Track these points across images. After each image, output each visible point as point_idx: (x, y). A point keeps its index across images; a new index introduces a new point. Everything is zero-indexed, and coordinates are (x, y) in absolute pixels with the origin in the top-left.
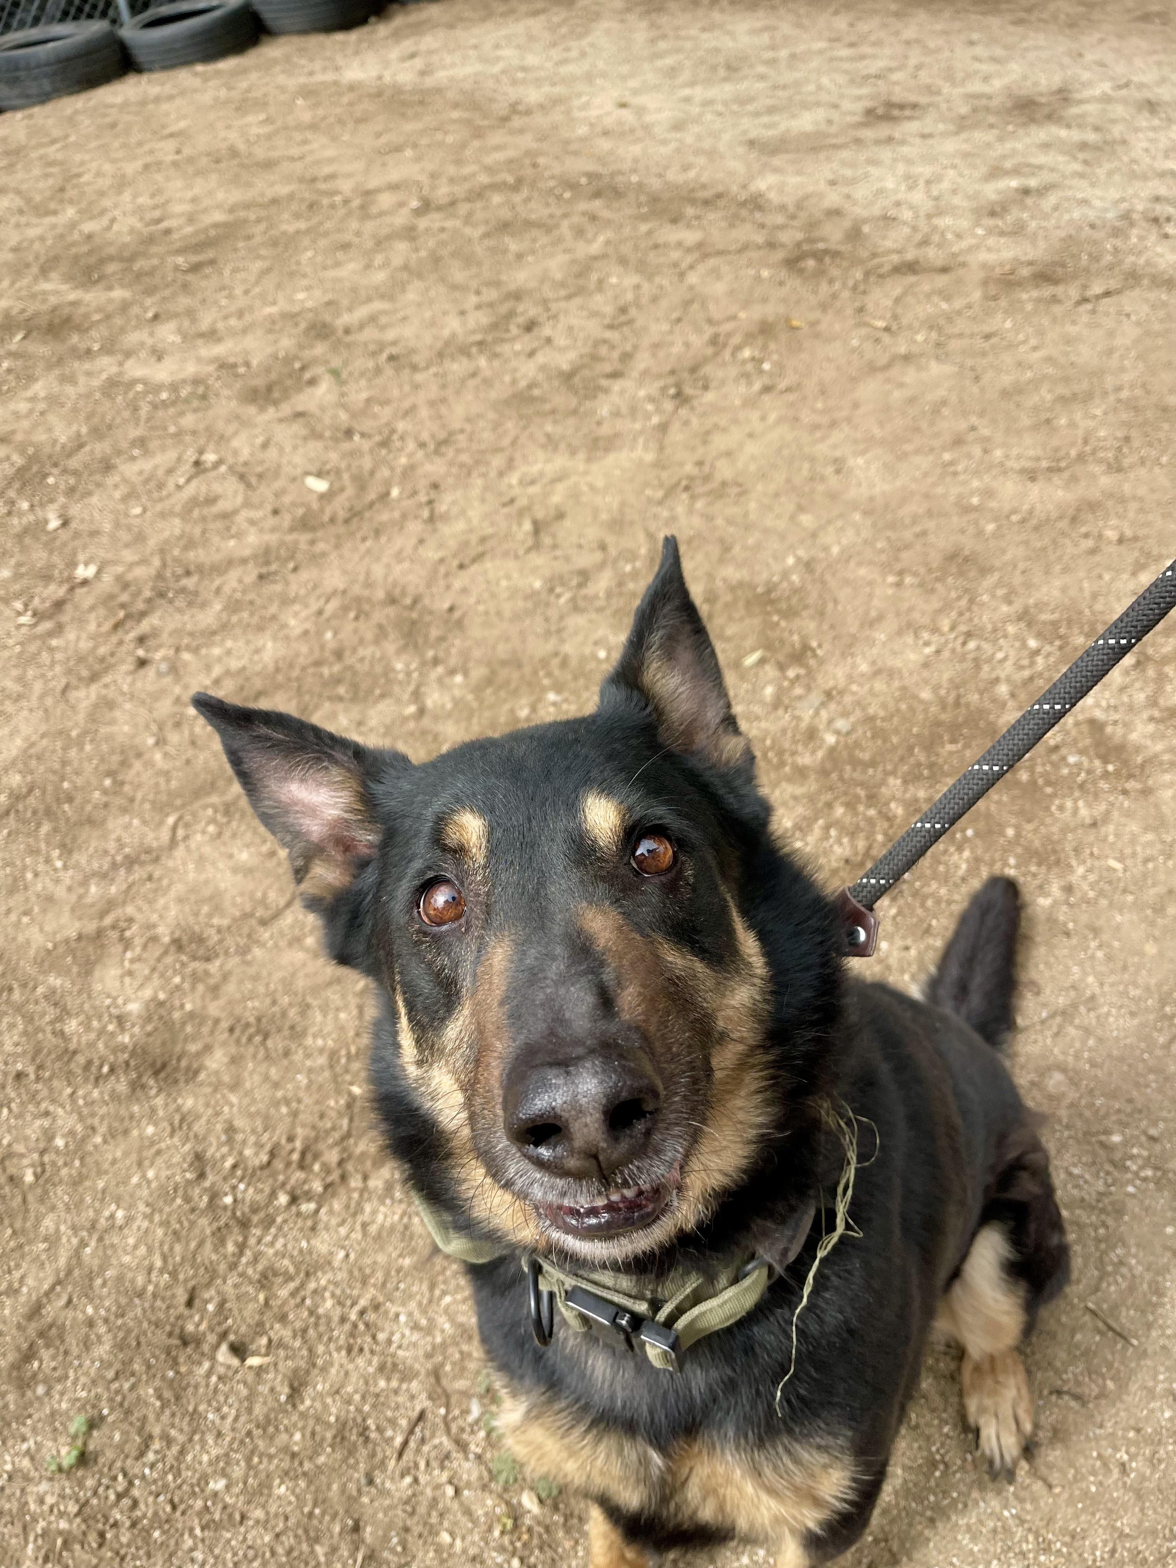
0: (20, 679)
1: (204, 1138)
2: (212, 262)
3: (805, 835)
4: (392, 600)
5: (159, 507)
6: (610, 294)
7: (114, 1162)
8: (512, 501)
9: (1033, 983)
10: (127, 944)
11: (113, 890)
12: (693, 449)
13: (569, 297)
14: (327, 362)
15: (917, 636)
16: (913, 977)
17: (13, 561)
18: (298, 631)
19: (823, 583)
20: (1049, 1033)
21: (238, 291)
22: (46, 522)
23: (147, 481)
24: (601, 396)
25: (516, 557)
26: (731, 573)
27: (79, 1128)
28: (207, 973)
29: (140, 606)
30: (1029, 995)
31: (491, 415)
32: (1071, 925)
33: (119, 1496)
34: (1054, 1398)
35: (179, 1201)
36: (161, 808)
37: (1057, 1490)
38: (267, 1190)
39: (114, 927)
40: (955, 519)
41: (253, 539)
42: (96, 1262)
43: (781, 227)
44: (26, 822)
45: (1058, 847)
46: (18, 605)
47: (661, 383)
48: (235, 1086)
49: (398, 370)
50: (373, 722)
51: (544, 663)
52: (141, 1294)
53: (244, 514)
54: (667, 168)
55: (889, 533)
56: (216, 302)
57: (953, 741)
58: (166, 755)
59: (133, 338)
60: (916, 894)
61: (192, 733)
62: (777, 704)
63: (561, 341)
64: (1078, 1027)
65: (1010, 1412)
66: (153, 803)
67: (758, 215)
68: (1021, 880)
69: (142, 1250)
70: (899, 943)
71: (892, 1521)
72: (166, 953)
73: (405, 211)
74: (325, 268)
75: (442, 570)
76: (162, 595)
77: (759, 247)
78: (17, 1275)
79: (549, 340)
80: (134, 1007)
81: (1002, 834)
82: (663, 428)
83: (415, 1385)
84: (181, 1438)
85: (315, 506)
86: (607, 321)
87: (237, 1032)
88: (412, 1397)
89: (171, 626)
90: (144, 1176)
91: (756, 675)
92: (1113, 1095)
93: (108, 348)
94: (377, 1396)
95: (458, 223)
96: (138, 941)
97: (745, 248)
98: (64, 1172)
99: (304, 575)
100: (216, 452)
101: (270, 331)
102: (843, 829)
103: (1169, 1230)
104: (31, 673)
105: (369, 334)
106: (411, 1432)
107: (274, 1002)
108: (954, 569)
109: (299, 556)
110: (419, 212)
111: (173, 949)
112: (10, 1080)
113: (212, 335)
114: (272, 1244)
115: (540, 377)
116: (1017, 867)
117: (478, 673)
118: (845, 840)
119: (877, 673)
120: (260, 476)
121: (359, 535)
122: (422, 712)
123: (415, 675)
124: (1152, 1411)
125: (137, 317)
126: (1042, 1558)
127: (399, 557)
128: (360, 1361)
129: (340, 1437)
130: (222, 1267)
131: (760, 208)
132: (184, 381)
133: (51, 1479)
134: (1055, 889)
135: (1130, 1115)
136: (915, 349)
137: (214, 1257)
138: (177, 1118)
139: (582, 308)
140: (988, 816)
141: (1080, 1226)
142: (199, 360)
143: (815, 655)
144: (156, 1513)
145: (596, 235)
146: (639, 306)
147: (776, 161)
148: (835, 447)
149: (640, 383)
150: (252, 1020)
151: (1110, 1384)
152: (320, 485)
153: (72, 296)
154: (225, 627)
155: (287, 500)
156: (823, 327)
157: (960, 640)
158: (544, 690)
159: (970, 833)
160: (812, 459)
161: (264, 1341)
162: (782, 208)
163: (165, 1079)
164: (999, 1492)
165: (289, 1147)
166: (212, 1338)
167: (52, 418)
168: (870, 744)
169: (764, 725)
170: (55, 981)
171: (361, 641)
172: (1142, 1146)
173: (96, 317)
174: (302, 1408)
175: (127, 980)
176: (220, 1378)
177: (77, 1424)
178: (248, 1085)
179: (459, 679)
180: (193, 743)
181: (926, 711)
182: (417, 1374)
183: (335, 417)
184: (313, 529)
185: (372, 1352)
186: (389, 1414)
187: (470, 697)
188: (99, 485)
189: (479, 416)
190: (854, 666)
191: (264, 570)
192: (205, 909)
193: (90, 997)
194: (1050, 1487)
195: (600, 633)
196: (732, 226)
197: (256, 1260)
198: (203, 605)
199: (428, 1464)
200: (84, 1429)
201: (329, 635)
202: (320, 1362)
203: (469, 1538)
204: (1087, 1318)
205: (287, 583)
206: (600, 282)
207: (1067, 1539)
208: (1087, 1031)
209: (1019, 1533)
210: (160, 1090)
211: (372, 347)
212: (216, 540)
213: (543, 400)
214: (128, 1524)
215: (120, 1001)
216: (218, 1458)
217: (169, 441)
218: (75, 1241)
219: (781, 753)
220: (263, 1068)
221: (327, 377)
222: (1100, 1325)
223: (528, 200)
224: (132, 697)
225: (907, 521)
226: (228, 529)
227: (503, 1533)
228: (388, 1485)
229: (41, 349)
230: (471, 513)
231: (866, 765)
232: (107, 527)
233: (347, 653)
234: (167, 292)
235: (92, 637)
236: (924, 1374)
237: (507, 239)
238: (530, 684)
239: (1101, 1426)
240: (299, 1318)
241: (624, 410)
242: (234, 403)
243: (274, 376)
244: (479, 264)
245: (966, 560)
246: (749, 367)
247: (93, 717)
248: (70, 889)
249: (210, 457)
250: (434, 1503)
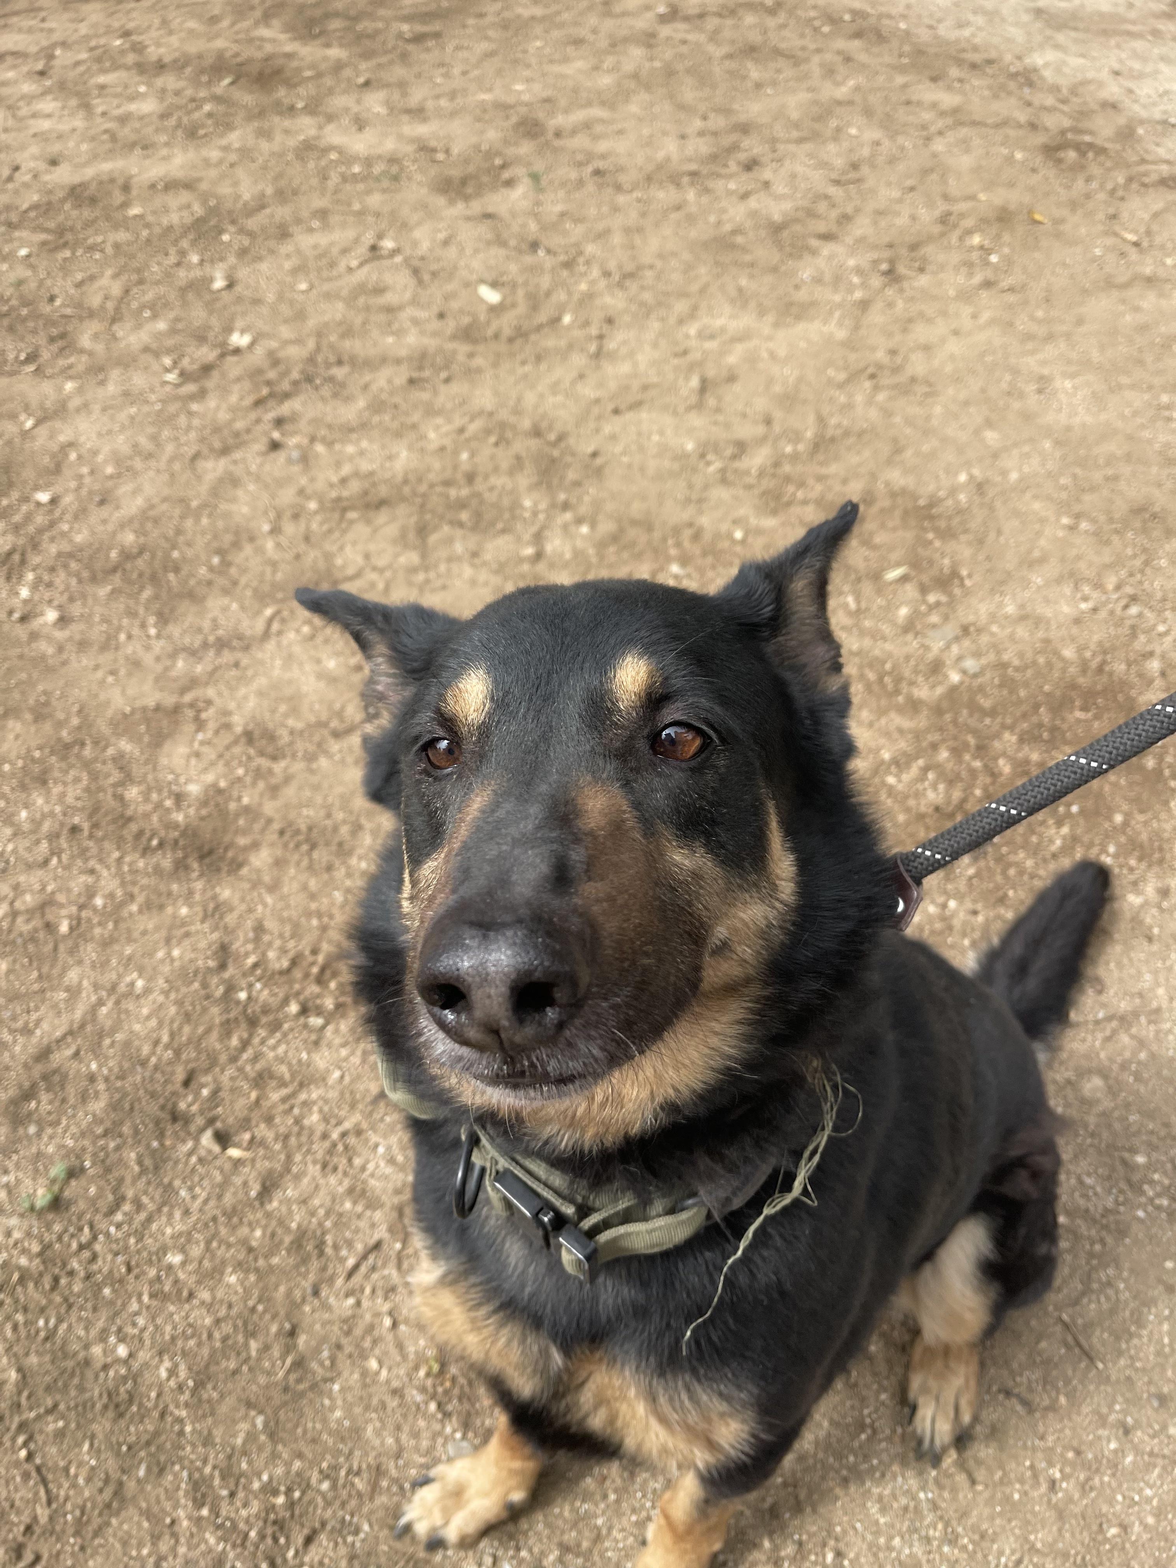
0: (154, 438)
1: (233, 931)
2: (437, 35)
3: (901, 771)
4: (537, 432)
5: (326, 287)
6: (845, 144)
7: (144, 933)
8: (685, 353)
9: (1098, 980)
10: (200, 725)
11: (199, 669)
12: (890, 335)
13: (800, 141)
14: (529, 164)
15: (1076, 587)
16: (974, 944)
17: (172, 315)
18: (433, 446)
19: (992, 509)
20: (1100, 1036)
21: (456, 71)
22: (211, 280)
23: (319, 257)
24: (807, 258)
25: (675, 413)
26: (896, 477)
27: (119, 893)
28: (270, 771)
29: (286, 386)
30: (1090, 992)
31: (686, 256)
32: (1156, 931)
33: (81, 1247)
34: (1001, 1397)
35: (196, 985)
36: (262, 598)
37: (980, 1488)
38: (281, 995)
39: (192, 705)
40: (1154, 470)
41: (412, 339)
42: (108, 1024)
43: (1049, 110)
44: (130, 582)
45: (1166, 846)
46: (167, 361)
47: (875, 255)
48: (273, 888)
49: (600, 186)
50: (488, 556)
51: (676, 531)
52: (143, 1063)
53: (410, 312)
54: (940, 21)
55: (1078, 471)
56: (431, 78)
57: (1085, 709)
58: (278, 545)
59: (339, 101)
60: (999, 859)
61: (308, 528)
62: (909, 627)
63: (780, 188)
64: (1133, 1037)
65: (952, 1401)
66: (255, 590)
67: (1027, 90)
68: (1116, 871)
69: (153, 1023)
70: (969, 905)
71: (806, 1470)
72: (236, 742)
73: (649, 15)
74: (551, 62)
75: (596, 410)
76: (309, 379)
77: (1020, 126)
78: (34, 1016)
79: (767, 184)
80: (194, 789)
81: (1109, 818)
82: (864, 305)
83: (378, 1215)
84: (151, 1207)
85: (482, 317)
86: (834, 176)
87: (287, 837)
88: (373, 1226)
89: (310, 414)
90: (169, 954)
91: (895, 593)
92: (1150, 1115)
93: (312, 109)
94: (341, 1215)
95: (702, 38)
96: (211, 726)
97: (1004, 123)
98: (97, 931)
99: (457, 388)
100: (395, 239)
101: (479, 120)
102: (942, 774)
103: (1169, 1265)
104: (166, 433)
105: (580, 142)
106: (365, 1257)
107: (329, 816)
108: (1138, 524)
109: (454, 367)
110: (663, 19)
111: (243, 740)
112: (65, 832)
113: (418, 113)
114: (274, 1048)
115: (749, 224)
116: (1116, 856)
117: (606, 527)
118: (941, 787)
119: (1023, 618)
120: (434, 274)
121: (519, 358)
122: (539, 556)
123: (541, 517)
124: (1099, 1438)
125: (349, 80)
126: (946, 1549)
127: (555, 388)
128: (333, 1180)
129: (298, 1244)
130: (223, 1058)
131: (1031, 84)
132: (380, 157)
133: (22, 1216)
134: (1150, 890)
135: (1163, 1139)
136: (1161, 273)
137: (218, 1046)
138: (211, 906)
139: (810, 156)
140: (1100, 795)
141: (1076, 1236)
142: (400, 137)
143: (962, 585)
144: (111, 1272)
145: (846, 78)
146: (873, 166)
147: (1060, 38)
148: (1044, 363)
149: (853, 251)
150: (303, 827)
151: (1063, 1400)
152: (491, 296)
153: (288, 48)
154: (363, 427)
155: (455, 305)
156: (1066, 228)
157: (1123, 602)
158: (669, 560)
159: (1075, 809)
160: (1015, 372)
161: (247, 1136)
162: (1055, 89)
163: (211, 864)
164: (920, 1473)
165: (311, 959)
166: (200, 1121)
167: (240, 173)
168: (995, 691)
169: (888, 646)
170: (125, 745)
171: (496, 469)
172: (1165, 1173)
173: (308, 73)
174: (269, 1207)
175: (193, 761)
176: (201, 1160)
177: (57, 1170)
178: (285, 890)
179: (585, 529)
180: (307, 539)
181: (1064, 670)
182: (382, 1206)
183: (524, 226)
184: (475, 342)
185: (345, 1174)
186: (348, 1234)
187: (591, 551)
188: (272, 252)
189: (674, 254)
190: (1001, 605)
191: (415, 375)
192: (283, 708)
193: (155, 769)
194: (973, 1482)
195: (741, 512)
196: (996, 96)
197: (256, 1059)
198: (348, 399)
199: (373, 1291)
200: (63, 1175)
201: (465, 456)
202: (295, 1169)
203: (395, 1371)
204: (1059, 1328)
205: (435, 392)
206: (838, 130)
207: (976, 1537)
208: (1142, 1043)
209: (929, 1518)
210: (201, 875)
211: (580, 157)
212: (375, 333)
213: (744, 250)
214: (82, 1274)
215: (182, 780)
216: (180, 1234)
217: (351, 219)
218: (94, 998)
219: (898, 680)
220: (303, 877)
221: (526, 180)
222: (1070, 1339)
223: (783, 26)
224: (258, 478)
225: (1101, 461)
226: (389, 324)
227: (428, 1374)
228: (332, 1300)
229: (247, 98)
230: (640, 357)
231: (984, 713)
232: (270, 297)
233: (479, 479)
234: (383, 60)
235: (233, 410)
236: (874, 1338)
237: (750, 65)
238: (656, 551)
239: (1042, 1438)
240: (283, 1123)
241: (827, 277)
242: (424, 191)
243: (471, 169)
244: (714, 87)
245: (1154, 516)
246: (975, 256)
247: (215, 492)
248: (158, 659)
249: (388, 244)
250: (371, 1328)
